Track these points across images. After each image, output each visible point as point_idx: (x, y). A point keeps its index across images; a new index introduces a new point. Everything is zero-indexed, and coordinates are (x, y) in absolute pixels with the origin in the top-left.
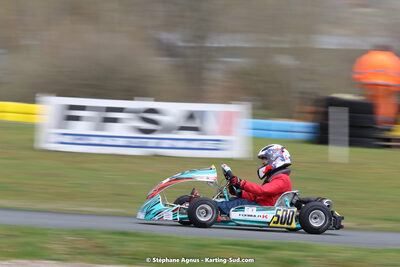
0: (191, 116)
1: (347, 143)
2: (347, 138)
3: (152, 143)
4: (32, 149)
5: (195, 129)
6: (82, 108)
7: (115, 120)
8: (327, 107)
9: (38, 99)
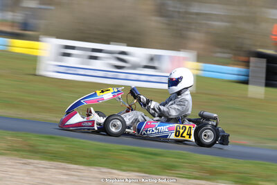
0: (152, 59)
1: (264, 84)
2: (264, 81)
3: (122, 76)
4: (35, 75)
5: (154, 68)
6: (73, 48)
8: (249, 57)
9: (40, 39)
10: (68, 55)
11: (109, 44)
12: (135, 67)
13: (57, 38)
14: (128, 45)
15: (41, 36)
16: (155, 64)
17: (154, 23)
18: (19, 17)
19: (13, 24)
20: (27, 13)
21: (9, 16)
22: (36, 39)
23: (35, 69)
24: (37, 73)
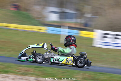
6: (108, 34)
7: (118, 39)
9: (94, 31)
10: (106, 37)
13: (101, 30)
15: (94, 29)
18: (83, 21)
19: (81, 24)
20: (87, 19)
21: (79, 21)
22: (92, 31)
23: (92, 44)
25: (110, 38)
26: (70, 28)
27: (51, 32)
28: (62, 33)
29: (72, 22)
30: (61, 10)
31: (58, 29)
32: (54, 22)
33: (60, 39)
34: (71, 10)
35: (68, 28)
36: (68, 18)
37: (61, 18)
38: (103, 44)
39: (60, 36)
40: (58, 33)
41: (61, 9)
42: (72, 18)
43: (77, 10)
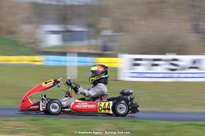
0: (194, 62)
3: (176, 75)
4: (117, 80)
5: (196, 68)
7: (157, 65)
9: (118, 56)
10: (138, 65)
11: (165, 54)
12: (183, 68)
13: (129, 54)
14: (178, 55)
15: (118, 54)
16: (197, 65)
17: (192, 38)
18: (100, 42)
19: (96, 48)
20: (105, 39)
21: (93, 42)
22: (115, 56)
23: (116, 76)
24: (118, 79)
25: (144, 65)
26: (80, 54)
27: (51, 64)
28: (68, 64)
29: (83, 45)
30: (65, 28)
31: (63, 58)
32: (55, 47)
33: (66, 73)
34: (79, 26)
35: (76, 55)
36: (75, 40)
37: (64, 40)
38: (134, 75)
39: (66, 69)
40: (63, 64)
41: (63, 26)
42: (82, 40)
43: (89, 26)
